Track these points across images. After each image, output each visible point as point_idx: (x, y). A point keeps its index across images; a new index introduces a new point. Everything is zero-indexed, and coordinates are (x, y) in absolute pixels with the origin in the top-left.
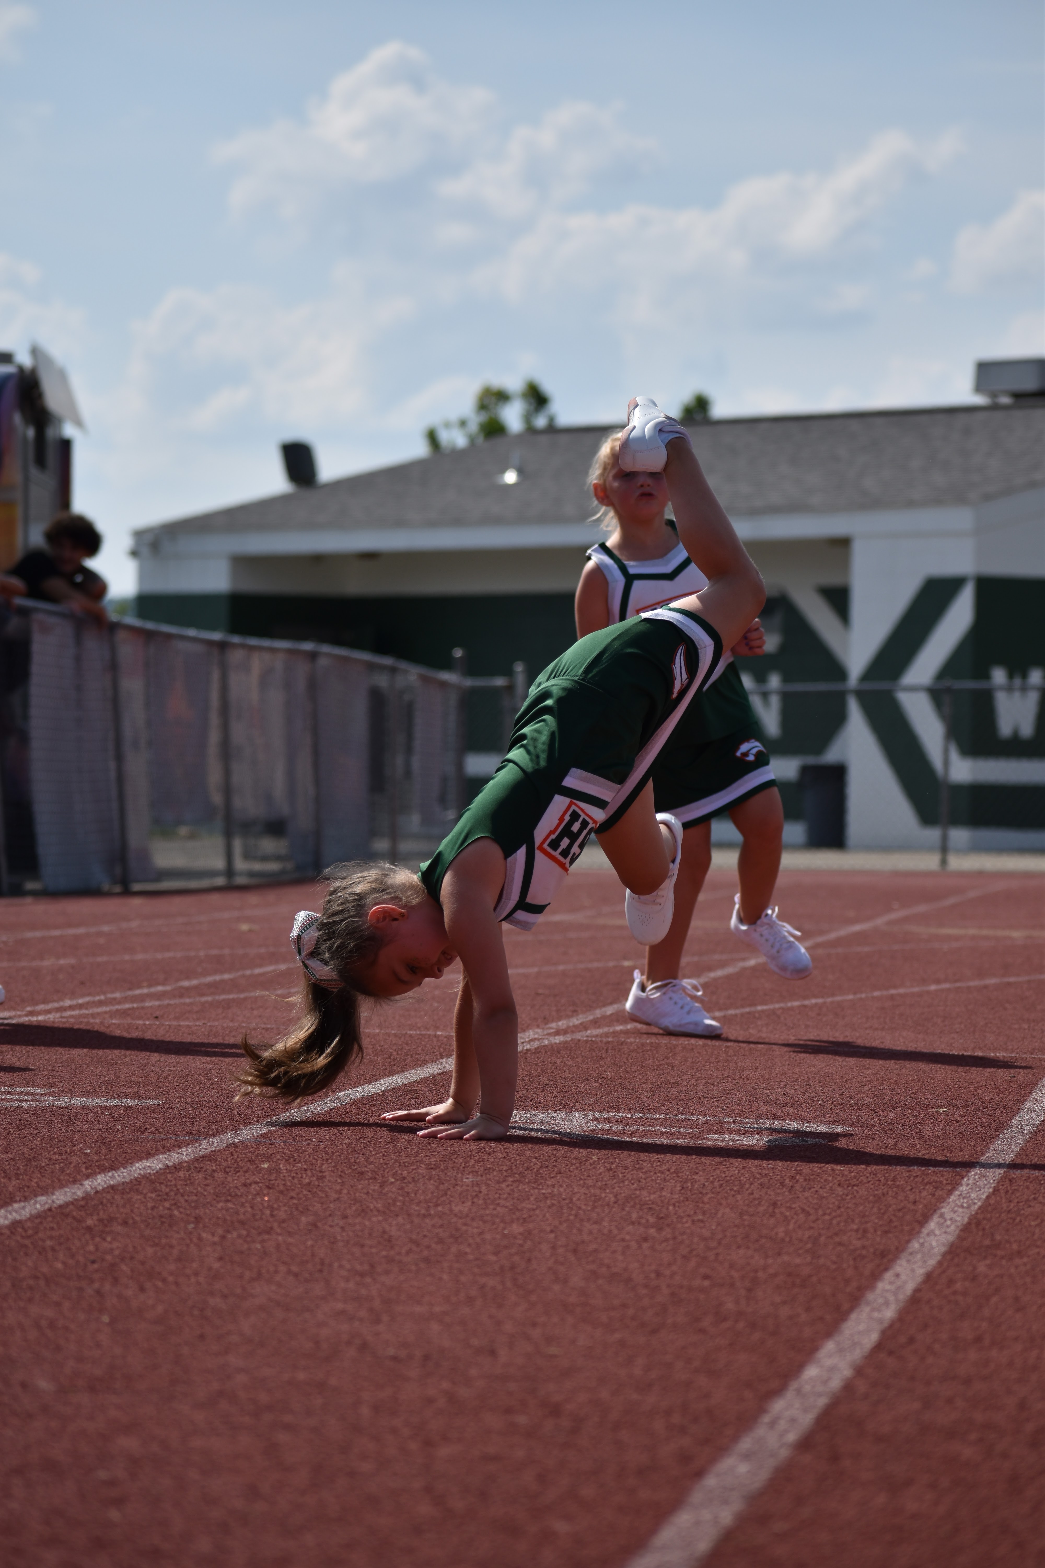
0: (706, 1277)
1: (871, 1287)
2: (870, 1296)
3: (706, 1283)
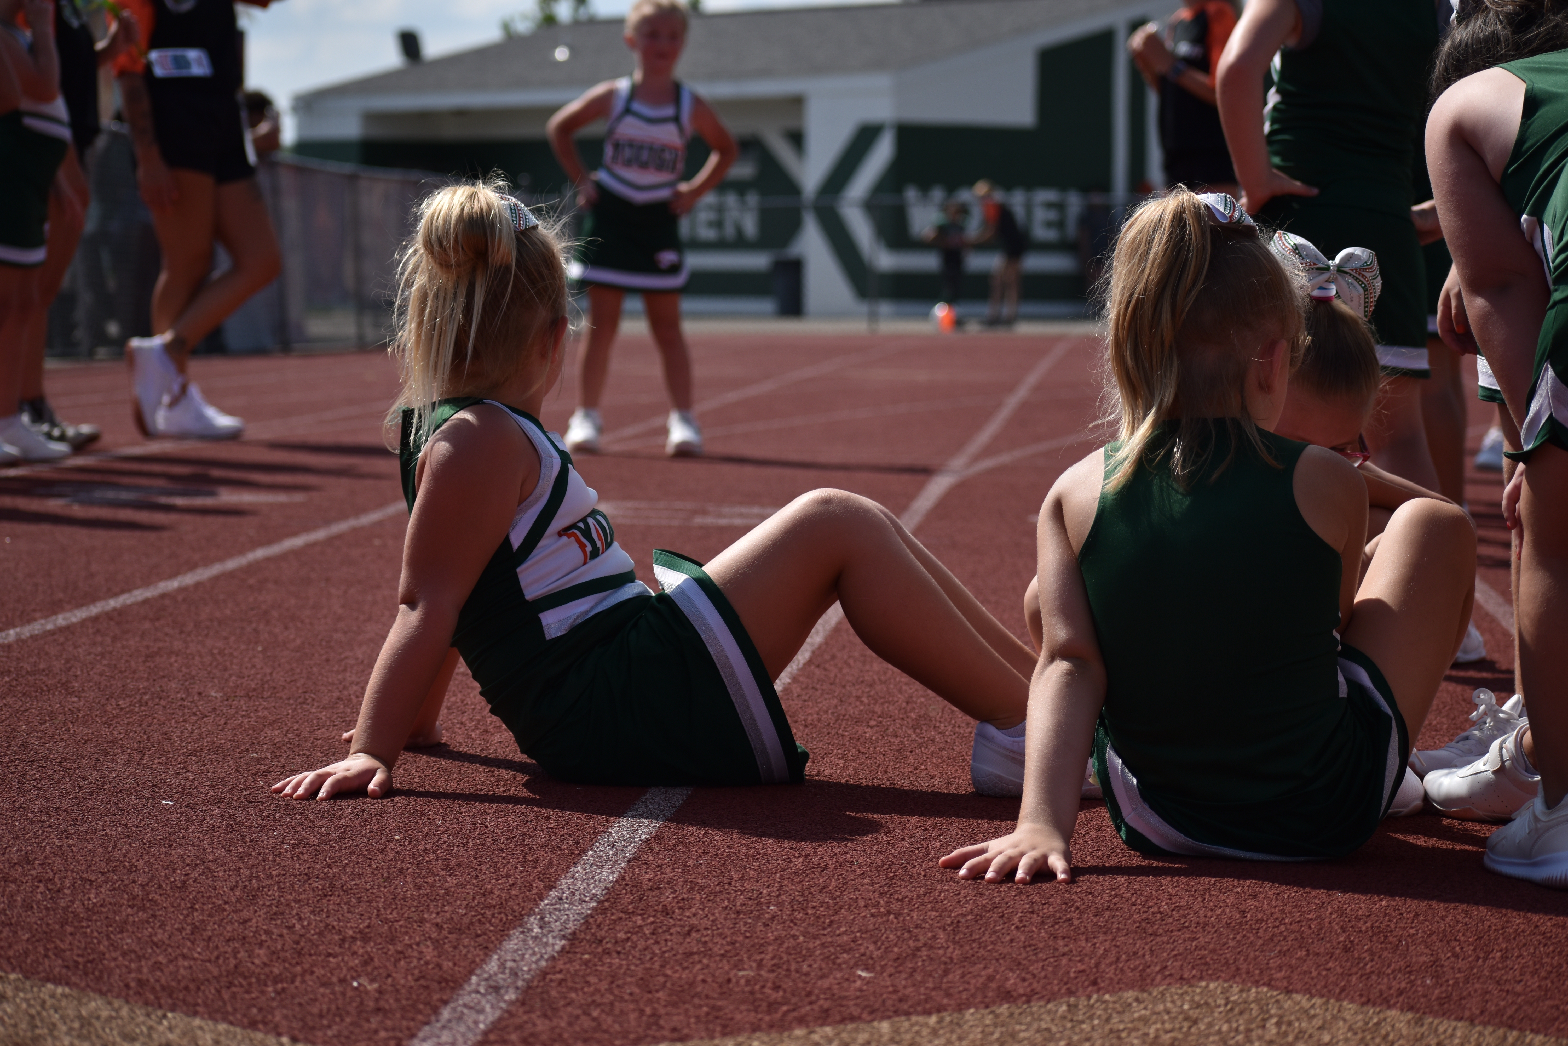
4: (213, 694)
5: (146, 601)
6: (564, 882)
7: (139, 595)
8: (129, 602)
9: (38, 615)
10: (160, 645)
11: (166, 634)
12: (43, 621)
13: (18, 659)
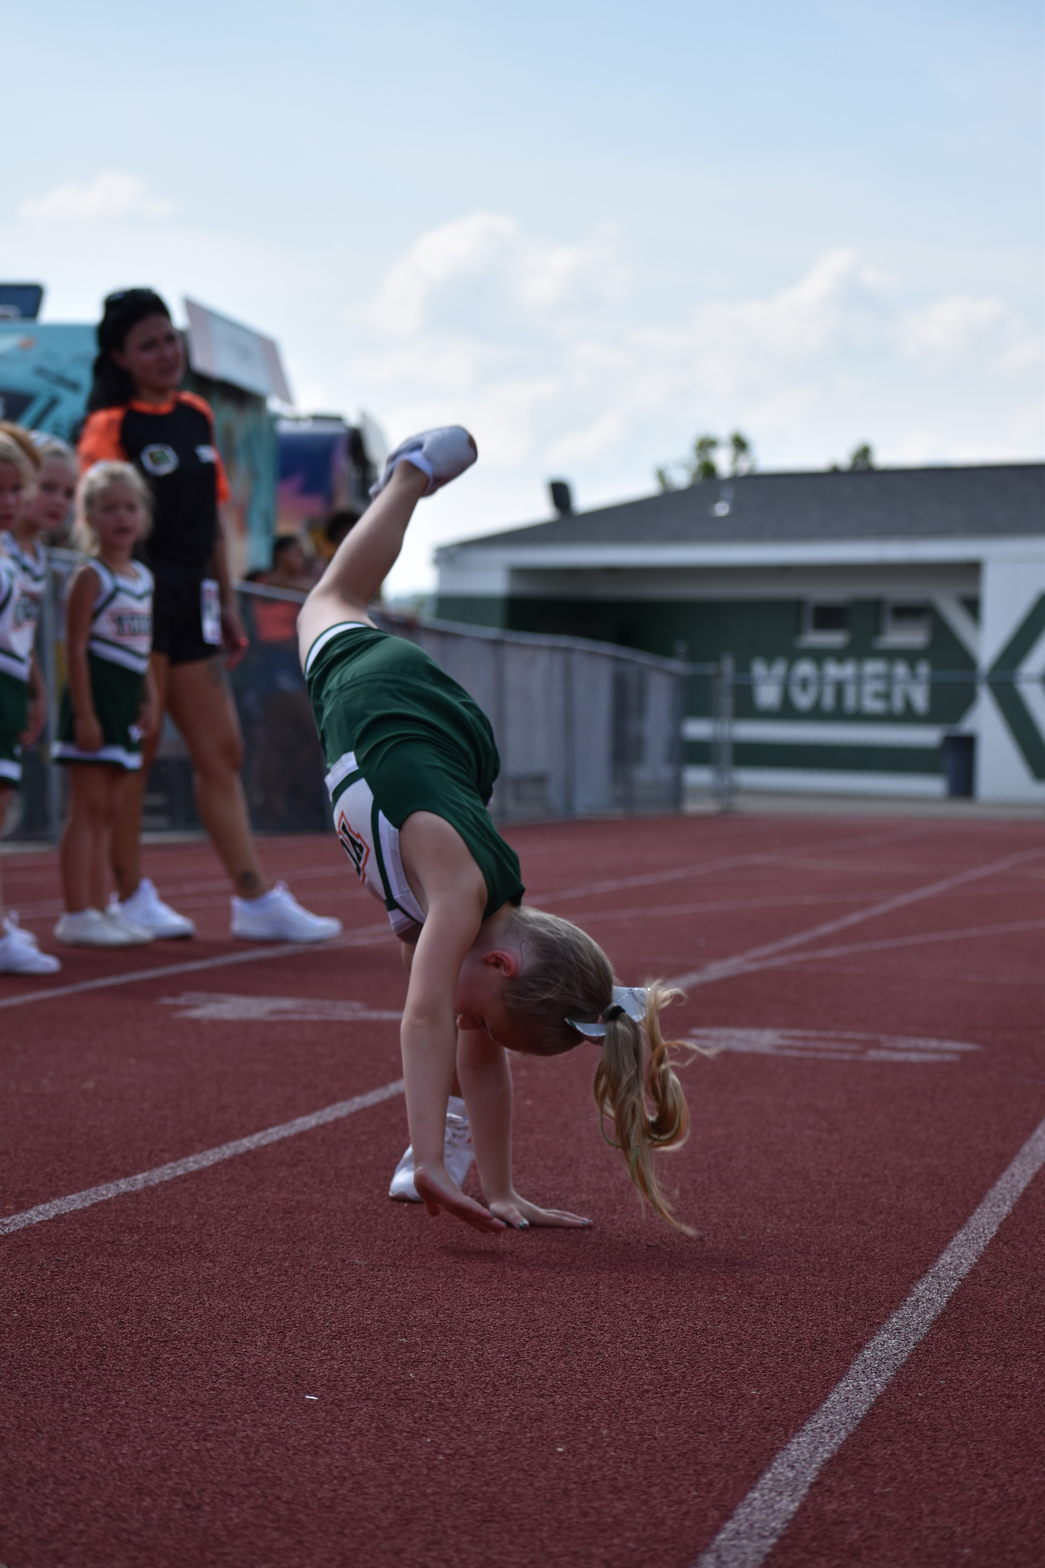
0: (866, 1175)
1: (992, 1184)
2: (992, 1193)
3: (866, 1181)
4: (357, 1261)
5: (282, 1142)
6: (742, 1512)
7: (275, 1133)
8: (264, 1142)
9: (167, 1156)
10: (299, 1197)
11: (306, 1185)
12: (172, 1164)
13: (148, 1212)
